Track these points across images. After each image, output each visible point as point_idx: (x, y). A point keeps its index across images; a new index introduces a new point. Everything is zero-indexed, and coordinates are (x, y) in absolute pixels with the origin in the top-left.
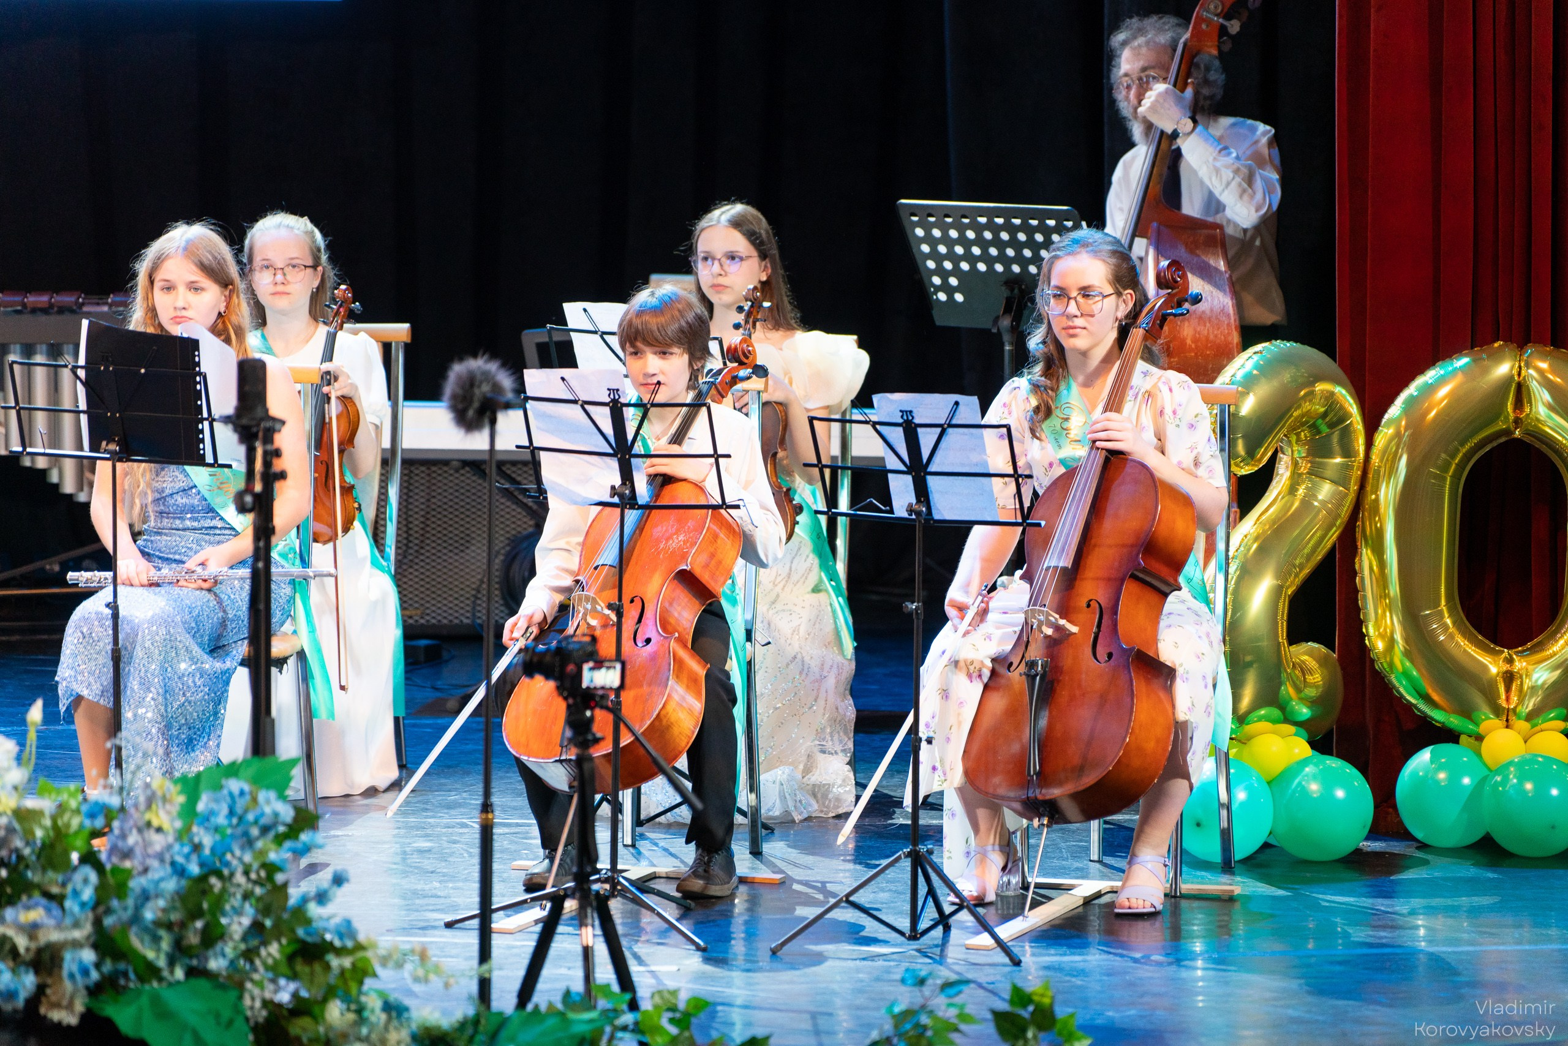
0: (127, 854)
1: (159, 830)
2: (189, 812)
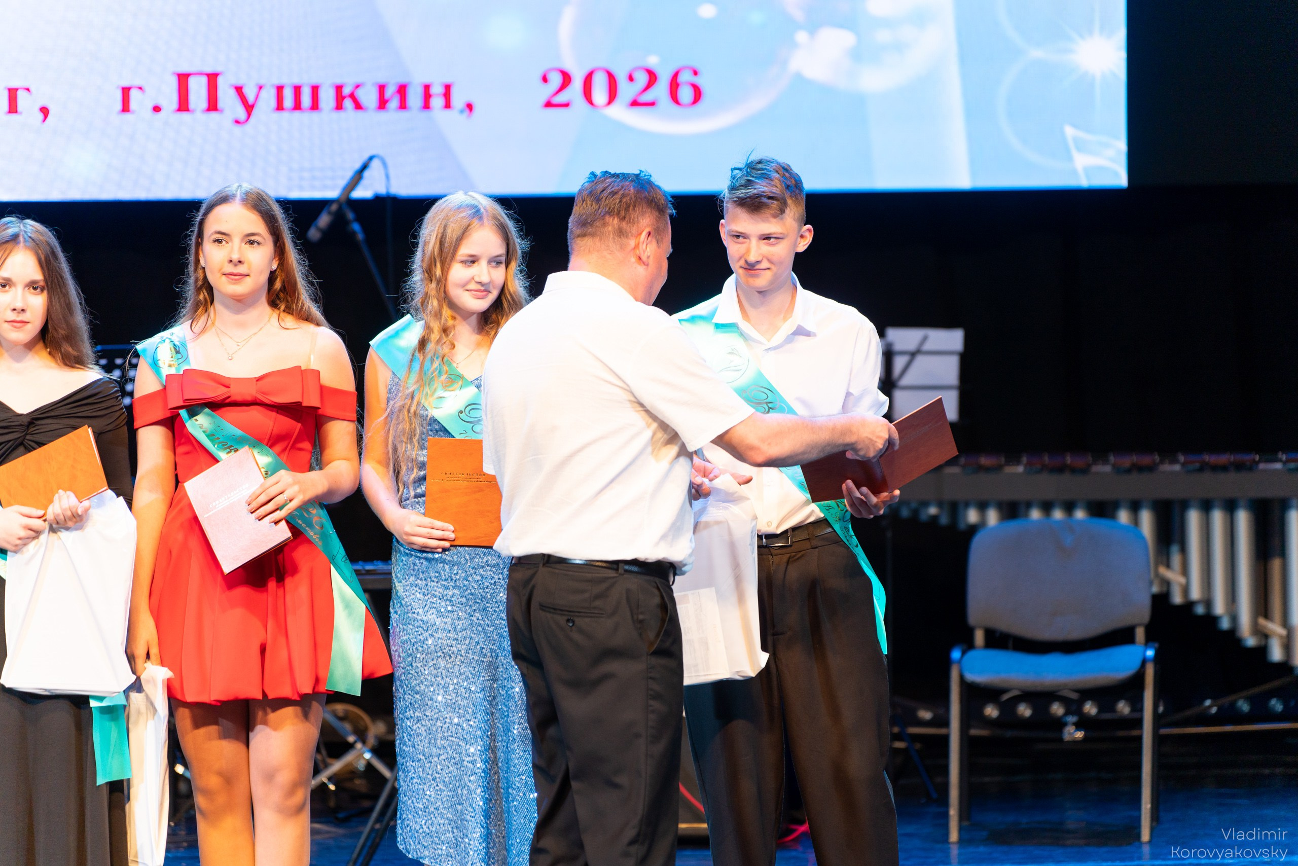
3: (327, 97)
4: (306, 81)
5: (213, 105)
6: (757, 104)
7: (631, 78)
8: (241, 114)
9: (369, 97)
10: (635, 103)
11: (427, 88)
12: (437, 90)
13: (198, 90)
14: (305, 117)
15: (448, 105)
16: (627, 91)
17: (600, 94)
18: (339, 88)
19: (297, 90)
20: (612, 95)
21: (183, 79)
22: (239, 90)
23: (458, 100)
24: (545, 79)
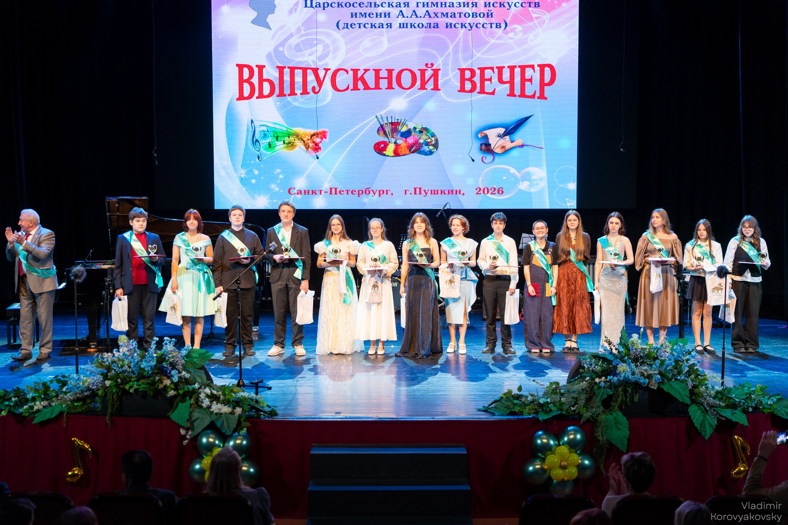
0: (662, 357)
1: (667, 352)
2: (672, 349)
3: (439, 192)
4: (436, 189)
5: (420, 193)
6: (512, 194)
7: (491, 189)
8: (425, 195)
9: (446, 192)
10: (492, 194)
11: (456, 191)
12: (458, 191)
13: (418, 190)
14: (436, 195)
15: (460, 193)
16: (490, 191)
17: (486, 192)
18: (441, 191)
19: (434, 191)
20: (488, 192)
21: (415, 189)
22: (425, 191)
23: (462, 193)
24: (476, 189)
